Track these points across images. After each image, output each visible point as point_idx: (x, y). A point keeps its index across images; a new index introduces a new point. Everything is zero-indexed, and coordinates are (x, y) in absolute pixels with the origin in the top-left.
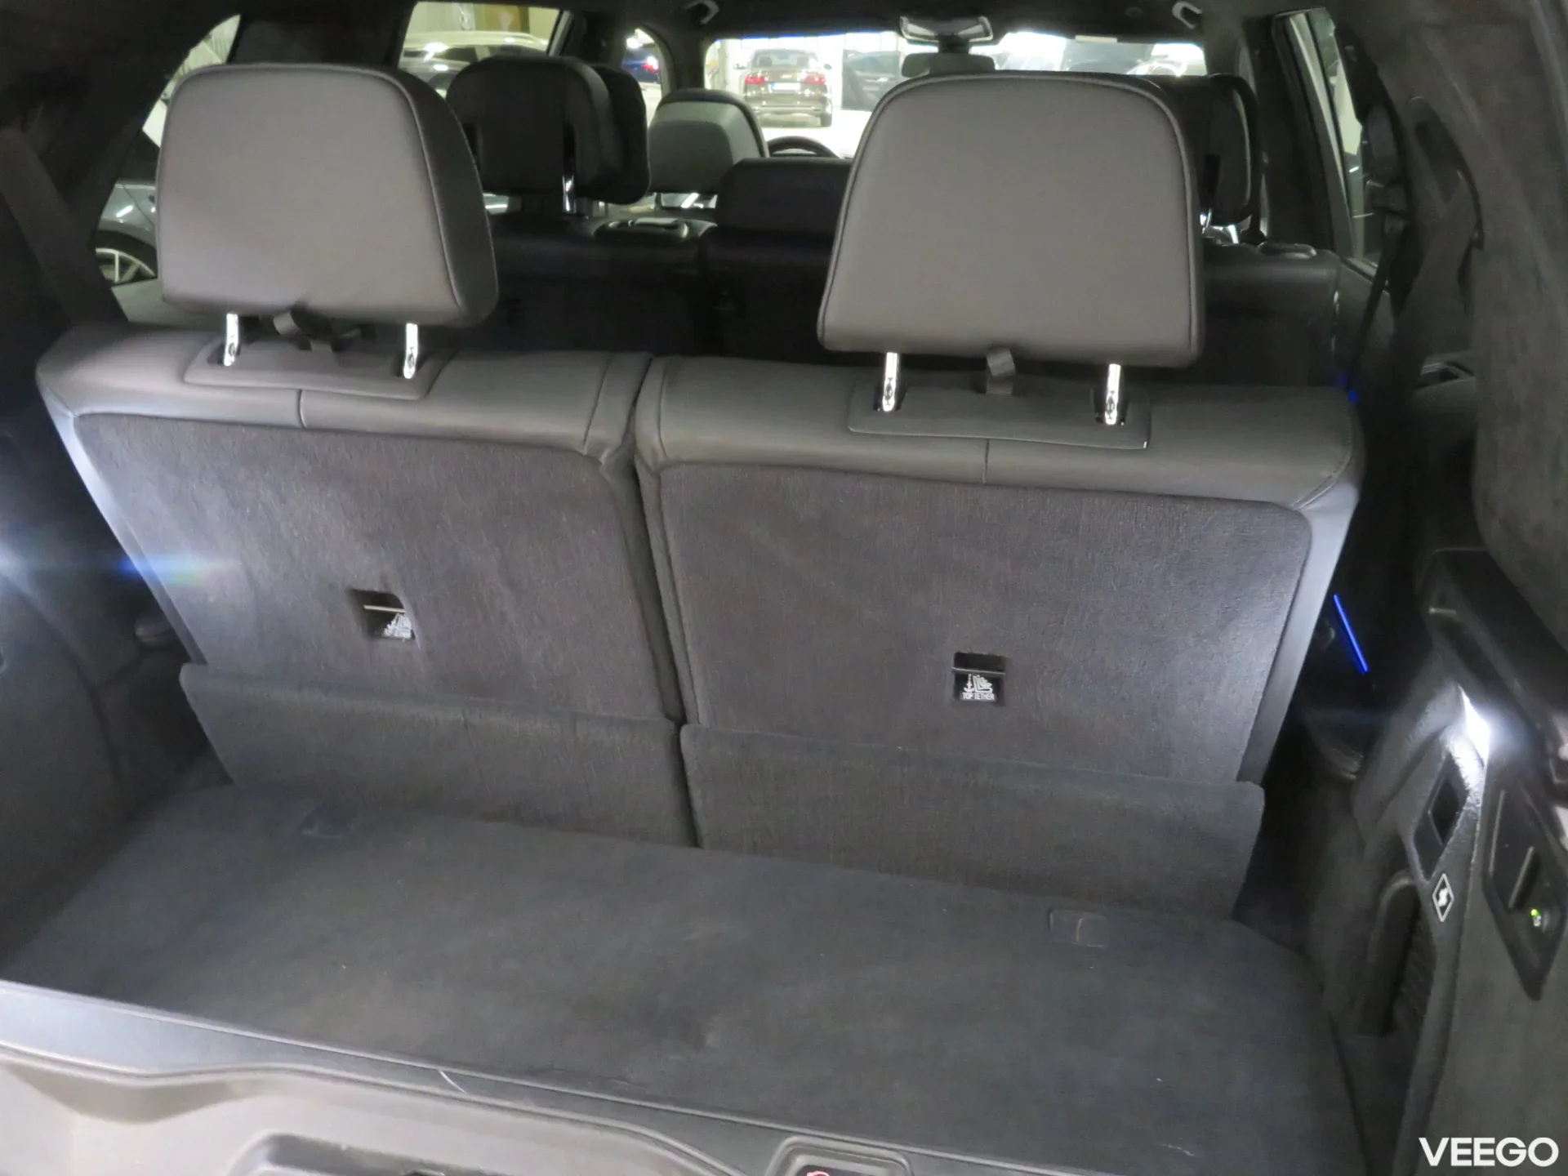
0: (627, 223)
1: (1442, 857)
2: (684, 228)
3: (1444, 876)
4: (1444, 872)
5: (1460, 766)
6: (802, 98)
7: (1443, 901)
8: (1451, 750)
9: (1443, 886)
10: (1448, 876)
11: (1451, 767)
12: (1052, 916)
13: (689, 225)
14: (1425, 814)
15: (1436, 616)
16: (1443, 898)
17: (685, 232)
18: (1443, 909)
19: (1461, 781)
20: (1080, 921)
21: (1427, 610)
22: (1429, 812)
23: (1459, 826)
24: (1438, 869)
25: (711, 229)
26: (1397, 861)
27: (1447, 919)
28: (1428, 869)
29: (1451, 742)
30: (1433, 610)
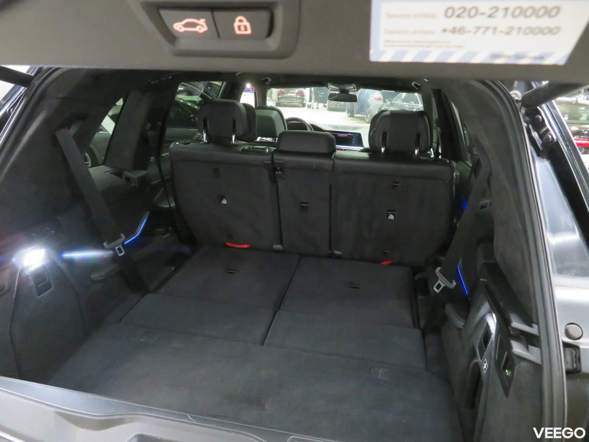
0: (250, 148)
1: (485, 354)
2: (267, 149)
3: (485, 359)
4: (485, 358)
5: (490, 326)
6: (296, 98)
7: (485, 367)
8: (488, 321)
9: (485, 362)
10: (486, 359)
11: (488, 326)
12: (372, 370)
13: (269, 148)
14: (481, 340)
15: (482, 281)
16: (485, 366)
17: (267, 151)
18: (485, 369)
19: (490, 331)
20: (380, 371)
21: (480, 279)
22: (482, 340)
23: (489, 345)
24: (484, 357)
25: (275, 150)
26: (474, 355)
27: (486, 372)
28: (482, 357)
29: (488, 319)
30: (481, 280)
